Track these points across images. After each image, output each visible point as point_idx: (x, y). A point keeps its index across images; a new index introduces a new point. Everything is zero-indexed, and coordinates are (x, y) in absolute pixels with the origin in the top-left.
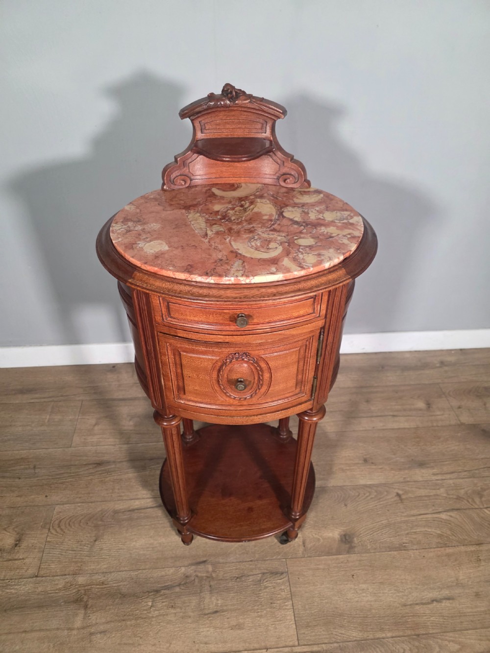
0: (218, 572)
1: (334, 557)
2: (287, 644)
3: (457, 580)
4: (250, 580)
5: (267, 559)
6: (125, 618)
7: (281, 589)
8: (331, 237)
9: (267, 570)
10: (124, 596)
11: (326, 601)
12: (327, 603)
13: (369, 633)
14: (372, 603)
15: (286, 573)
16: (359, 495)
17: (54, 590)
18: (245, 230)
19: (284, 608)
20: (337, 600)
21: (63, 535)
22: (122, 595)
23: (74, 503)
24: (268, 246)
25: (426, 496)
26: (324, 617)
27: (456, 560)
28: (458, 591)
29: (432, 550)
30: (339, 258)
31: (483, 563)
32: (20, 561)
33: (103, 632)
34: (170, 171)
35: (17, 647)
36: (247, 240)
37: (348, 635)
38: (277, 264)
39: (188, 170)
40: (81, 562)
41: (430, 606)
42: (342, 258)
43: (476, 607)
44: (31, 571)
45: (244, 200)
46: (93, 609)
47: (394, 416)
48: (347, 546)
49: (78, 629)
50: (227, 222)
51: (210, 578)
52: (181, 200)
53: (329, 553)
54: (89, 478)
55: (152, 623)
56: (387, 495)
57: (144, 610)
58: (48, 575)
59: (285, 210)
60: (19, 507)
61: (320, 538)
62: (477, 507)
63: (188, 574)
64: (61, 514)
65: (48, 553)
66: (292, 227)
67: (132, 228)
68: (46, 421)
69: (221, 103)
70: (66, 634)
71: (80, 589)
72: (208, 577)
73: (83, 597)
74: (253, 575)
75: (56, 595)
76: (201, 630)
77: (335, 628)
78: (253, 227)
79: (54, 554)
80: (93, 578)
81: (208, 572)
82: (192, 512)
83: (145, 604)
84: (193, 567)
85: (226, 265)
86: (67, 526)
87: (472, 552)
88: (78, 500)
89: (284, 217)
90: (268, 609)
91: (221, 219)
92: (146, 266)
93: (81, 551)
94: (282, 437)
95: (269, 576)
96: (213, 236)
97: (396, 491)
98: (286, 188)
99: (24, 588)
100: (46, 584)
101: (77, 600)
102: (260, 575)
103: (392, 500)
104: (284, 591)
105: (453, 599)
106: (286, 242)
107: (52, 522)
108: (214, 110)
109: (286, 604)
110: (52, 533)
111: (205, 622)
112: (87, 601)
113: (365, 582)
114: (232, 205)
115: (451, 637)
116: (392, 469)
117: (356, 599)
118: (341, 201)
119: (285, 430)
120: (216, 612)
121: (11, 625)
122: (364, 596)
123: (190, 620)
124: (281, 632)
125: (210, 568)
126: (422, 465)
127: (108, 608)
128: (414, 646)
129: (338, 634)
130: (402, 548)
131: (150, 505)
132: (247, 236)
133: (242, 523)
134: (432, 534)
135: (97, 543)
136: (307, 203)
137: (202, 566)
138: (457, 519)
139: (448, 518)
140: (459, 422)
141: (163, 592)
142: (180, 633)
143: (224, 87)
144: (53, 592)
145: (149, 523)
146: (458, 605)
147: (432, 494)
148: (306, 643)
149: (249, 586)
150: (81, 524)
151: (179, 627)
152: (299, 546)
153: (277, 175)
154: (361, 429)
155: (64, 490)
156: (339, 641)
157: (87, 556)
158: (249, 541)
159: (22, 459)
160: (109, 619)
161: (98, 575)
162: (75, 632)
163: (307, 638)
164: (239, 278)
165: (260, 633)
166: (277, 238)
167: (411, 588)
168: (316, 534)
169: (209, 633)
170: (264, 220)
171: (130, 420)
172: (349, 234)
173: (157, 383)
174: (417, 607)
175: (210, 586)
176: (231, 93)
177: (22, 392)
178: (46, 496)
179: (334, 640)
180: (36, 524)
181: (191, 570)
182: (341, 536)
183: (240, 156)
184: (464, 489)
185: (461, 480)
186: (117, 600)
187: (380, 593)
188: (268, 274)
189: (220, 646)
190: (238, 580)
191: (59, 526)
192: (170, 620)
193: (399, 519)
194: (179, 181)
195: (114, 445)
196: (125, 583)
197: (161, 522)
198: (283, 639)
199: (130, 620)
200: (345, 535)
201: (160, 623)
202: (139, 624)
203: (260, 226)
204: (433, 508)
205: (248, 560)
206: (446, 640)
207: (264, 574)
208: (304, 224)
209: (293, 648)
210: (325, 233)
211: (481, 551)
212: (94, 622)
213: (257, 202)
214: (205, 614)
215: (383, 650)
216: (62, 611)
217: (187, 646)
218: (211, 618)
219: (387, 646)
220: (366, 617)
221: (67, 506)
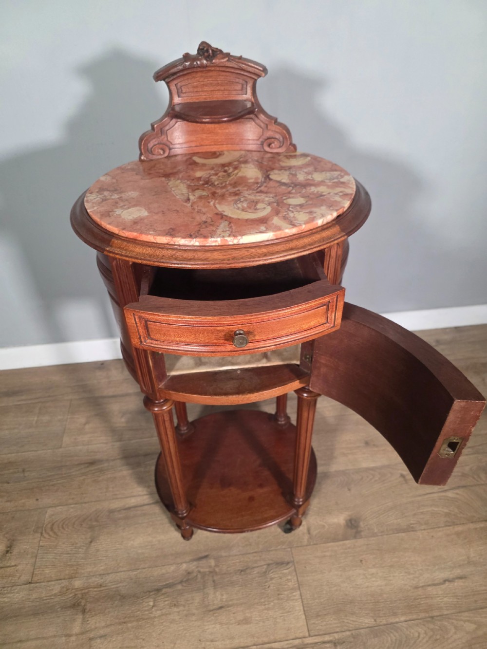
0: (221, 566)
1: (341, 543)
2: (297, 635)
3: (468, 558)
4: (255, 572)
5: (272, 549)
6: (126, 620)
7: (288, 580)
8: (322, 196)
9: (272, 561)
10: (123, 597)
12: (336, 590)
13: (382, 618)
14: (383, 588)
15: (292, 562)
16: (362, 479)
17: (50, 596)
18: (230, 193)
19: (292, 598)
20: (347, 587)
21: (56, 538)
22: (122, 596)
23: (66, 505)
24: (255, 206)
26: (334, 605)
27: (465, 538)
28: (470, 569)
29: (441, 529)
30: (332, 215)
32: (13, 568)
33: (103, 636)
34: (147, 140)
36: (233, 203)
37: (360, 622)
38: (266, 223)
39: (166, 139)
40: (77, 565)
41: (443, 587)
42: (335, 214)
44: (25, 578)
45: (227, 166)
46: (91, 612)
48: (354, 531)
49: (77, 635)
50: (210, 187)
51: (213, 573)
52: (160, 169)
53: (335, 540)
54: (82, 478)
55: (155, 623)
56: (390, 477)
57: (145, 611)
58: (42, 580)
59: (272, 173)
60: (9, 512)
61: (325, 525)
62: (483, 483)
63: (190, 570)
64: (53, 517)
65: (41, 558)
66: (280, 188)
67: (108, 197)
68: (34, 422)
69: (197, 63)
70: (64, 641)
71: (77, 593)
72: (210, 572)
73: (81, 602)
74: (257, 567)
75: (52, 601)
76: (207, 627)
77: (346, 616)
78: (239, 190)
79: (48, 558)
80: (90, 581)
81: (210, 567)
82: (191, 505)
83: (146, 605)
84: (195, 563)
85: (211, 227)
86: (61, 529)
87: (481, 528)
88: (70, 501)
89: (270, 179)
90: (276, 601)
91: (203, 184)
92: (124, 232)
93: (76, 554)
94: (280, 423)
95: (275, 567)
96: (195, 200)
97: (400, 472)
98: (271, 153)
99: (18, 596)
100: (41, 590)
101: (74, 605)
102: (265, 567)
103: (397, 481)
104: (291, 582)
105: (465, 578)
106: (275, 202)
107: (44, 526)
108: (190, 71)
109: (294, 594)
110: (45, 538)
111: (210, 619)
112: (85, 605)
113: (374, 567)
114: (215, 171)
115: (466, 617)
117: (367, 584)
118: (330, 162)
119: (282, 415)
120: (221, 608)
121: (5, 635)
122: (374, 581)
123: (194, 618)
124: (291, 623)
125: (212, 562)
127: (107, 611)
128: (429, 628)
129: (349, 622)
130: (409, 529)
131: (146, 502)
132: (233, 198)
133: (243, 513)
134: (439, 513)
135: (93, 544)
136: (294, 166)
137: (204, 562)
138: (463, 496)
139: (455, 496)
141: (164, 590)
142: (185, 632)
143: (200, 46)
144: (48, 598)
145: (147, 521)
146: (471, 584)
148: (317, 633)
149: (255, 578)
150: (75, 526)
151: (183, 626)
152: (304, 534)
153: (261, 140)
155: (56, 491)
156: (351, 629)
157: (83, 559)
158: (252, 531)
159: (10, 462)
160: (108, 623)
161: (96, 577)
162: (73, 638)
163: (317, 628)
164: (226, 238)
165: (269, 627)
166: (264, 199)
167: (422, 570)
168: (320, 521)
169: (215, 630)
170: (250, 183)
171: (122, 417)
172: (341, 192)
173: (144, 364)
174: (429, 589)
175: (214, 581)
176: (207, 51)
177: (8, 394)
178: (37, 500)
179: (345, 628)
180: (27, 528)
181: (193, 566)
182: (346, 521)
183: (220, 116)
184: (468, 465)
186: (116, 603)
187: (390, 576)
188: (257, 233)
189: (228, 642)
190: (242, 573)
191: (52, 529)
192: (173, 620)
193: (404, 500)
194: (157, 150)
195: (106, 443)
196: (125, 584)
197: (158, 519)
198: (293, 631)
199: (131, 622)
200: (350, 520)
201: (162, 623)
202: (141, 626)
203: (245, 188)
204: (439, 487)
205: (252, 552)
206: (462, 620)
207: (269, 565)
208: (292, 185)
209: (304, 639)
210: (315, 192)
212: (93, 627)
213: (241, 167)
214: (210, 611)
215: (397, 634)
216: (59, 617)
217: (193, 645)
218: (217, 614)
219: (401, 630)
220: (378, 602)
221: (59, 509)
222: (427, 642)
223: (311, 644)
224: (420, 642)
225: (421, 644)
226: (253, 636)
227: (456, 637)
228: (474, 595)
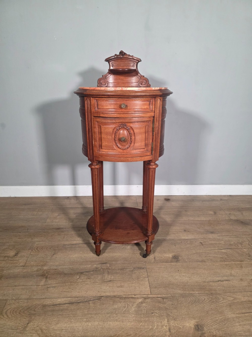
0: (112, 267)
1: (169, 263)
2: (145, 294)
3: (231, 274)
4: (127, 270)
5: (136, 263)
6: (65, 282)
7: (143, 274)
9: (136, 267)
10: (66, 274)
11: (165, 279)
13: (186, 291)
14: (188, 281)
15: (145, 268)
16: (181, 242)
17: (32, 271)
20: (171, 279)
21: (38, 252)
23: (45, 241)
25: (214, 244)
26: (164, 284)
27: (230, 266)
28: (231, 278)
29: (218, 262)
31: (244, 268)
32: (17, 261)
33: (55, 287)
34: (100, 80)
35: (11, 291)
37: (176, 292)
39: (107, 80)
40: (46, 262)
41: (218, 283)
42: (159, 88)
43: (241, 284)
44: (21, 264)
46: (50, 278)
47: (198, 216)
48: (176, 260)
49: (42, 286)
51: (108, 269)
53: (167, 262)
54: (53, 233)
55: (79, 284)
56: (195, 243)
58: (30, 266)
60: (19, 242)
61: (163, 257)
62: (239, 248)
63: (97, 267)
64: (38, 245)
65: (30, 258)
68: (35, 214)
69: (119, 57)
70: (35, 287)
71: (44, 271)
73: (46, 274)
74: (129, 268)
75: (33, 273)
76: (103, 287)
77: (169, 289)
79: (33, 258)
80: (51, 267)
81: (107, 267)
83: (75, 277)
84: (100, 265)
86: (41, 249)
87: (238, 264)
88: (47, 240)
90: (136, 281)
93: (46, 258)
95: (137, 269)
97: (200, 241)
99: (17, 271)
100: (28, 269)
101: (42, 275)
102: (133, 269)
103: (198, 244)
105: (229, 281)
107: (34, 248)
108: (116, 59)
109: (145, 279)
110: (33, 252)
111: (105, 285)
112: (47, 276)
113: (184, 273)
115: (228, 295)
116: (198, 234)
117: (180, 279)
120: (110, 281)
121: (9, 283)
122: (184, 278)
123: (97, 284)
124: (142, 289)
125: (108, 265)
126: (212, 233)
127: (57, 278)
128: (210, 297)
129: (171, 291)
130: (203, 261)
133: (124, 237)
134: (218, 257)
135: (54, 255)
137: (105, 264)
138: (230, 252)
139: (225, 251)
140: (230, 219)
141: (85, 273)
142: (92, 288)
143: (120, 52)
145: (80, 249)
146: (232, 283)
147: (217, 243)
148: (154, 294)
149: (127, 272)
150: (47, 249)
151: (92, 286)
152: (152, 259)
154: (183, 220)
155: (41, 237)
156: (171, 294)
157: (49, 260)
159: (22, 226)
160: (57, 282)
161: (54, 266)
162: (40, 287)
163: (155, 292)
165: (132, 289)
167: (208, 276)
168: (160, 255)
169: (106, 288)
171: (74, 215)
173: (91, 145)
174: (211, 283)
175: (108, 272)
177: (25, 205)
178: (32, 239)
179: (169, 293)
180: (26, 248)
181: (99, 266)
182: (173, 256)
184: (233, 241)
185: (231, 238)
186: (62, 276)
187: (192, 277)
189: (112, 293)
190: (122, 270)
191: (37, 249)
192: (87, 283)
193: (201, 251)
194: (103, 83)
195: (66, 223)
196: (66, 270)
197: (86, 249)
198: (143, 292)
199: (68, 283)
200: (175, 256)
201: (82, 284)
202: (72, 284)
204: (218, 248)
206: (226, 296)
207: (134, 268)
209: (148, 295)
211: (243, 264)
212: (50, 283)
214: (105, 282)
215: (194, 298)
216: (35, 279)
217: (95, 293)
218: (108, 283)
219: (196, 297)
220: (185, 285)
221: (41, 242)
222: (208, 302)
223: (151, 297)
224: (205, 302)
225: (205, 303)
226: (124, 292)
227: (222, 302)
228: (233, 287)
